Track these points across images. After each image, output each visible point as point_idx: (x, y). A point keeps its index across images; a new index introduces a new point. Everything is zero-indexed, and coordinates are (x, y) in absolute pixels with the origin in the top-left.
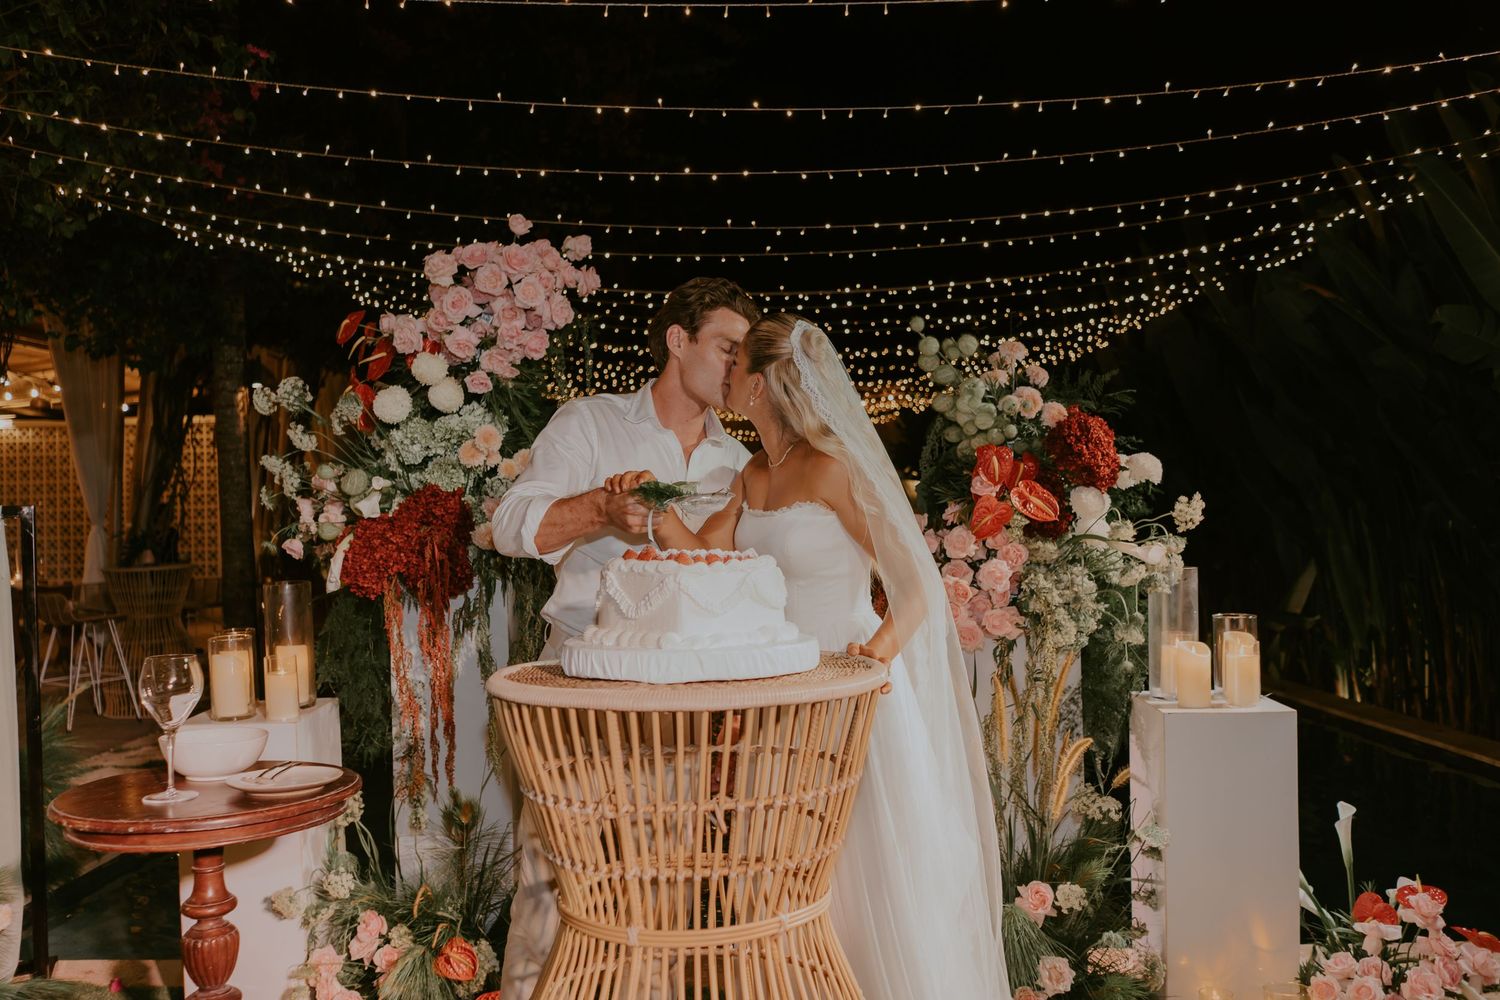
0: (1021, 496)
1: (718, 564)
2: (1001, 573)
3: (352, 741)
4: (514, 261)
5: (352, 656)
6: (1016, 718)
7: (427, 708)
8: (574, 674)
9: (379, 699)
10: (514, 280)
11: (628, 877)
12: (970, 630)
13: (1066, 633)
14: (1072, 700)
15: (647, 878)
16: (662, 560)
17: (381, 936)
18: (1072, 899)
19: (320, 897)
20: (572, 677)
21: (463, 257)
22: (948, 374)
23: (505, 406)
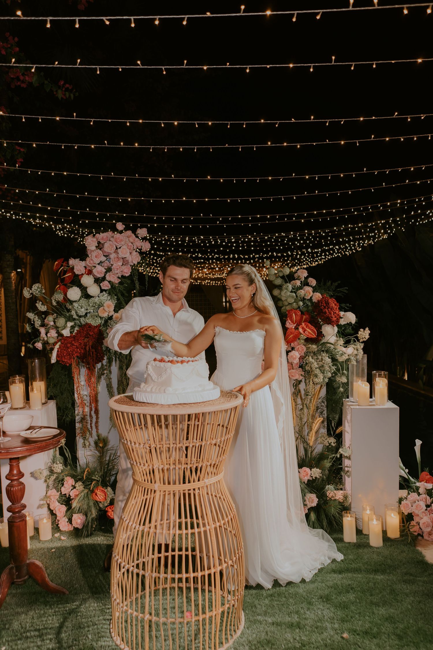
0: (303, 328)
1: (185, 364)
2: (296, 356)
3: (61, 416)
4: (118, 240)
5: (61, 385)
6: (300, 409)
7: (88, 404)
8: (137, 400)
9: (70, 401)
10: (118, 247)
11: (154, 468)
13: (319, 378)
14: (323, 402)
15: (161, 468)
16: (167, 362)
17: (72, 486)
18: (316, 474)
19: (50, 472)
20: (137, 402)
21: (99, 238)
22: (279, 281)
23: (115, 293)
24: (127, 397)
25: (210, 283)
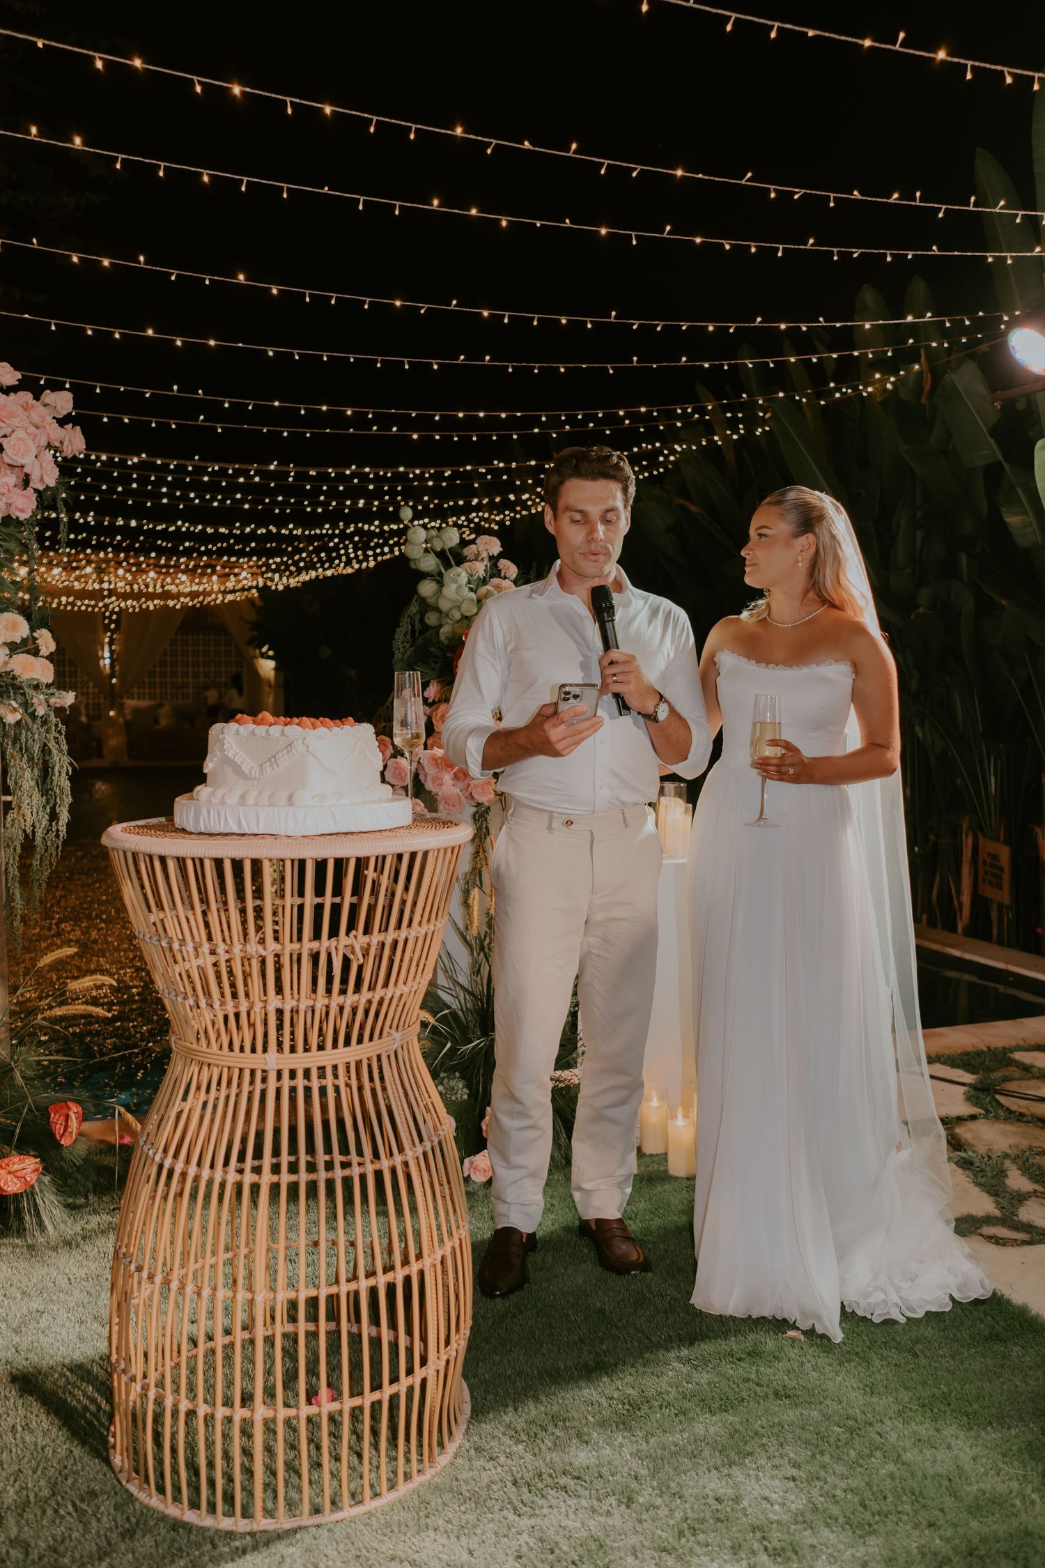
4: (4, 413)
10: (2, 433)
12: (453, 797)
22: (431, 564)
25: (73, 604)
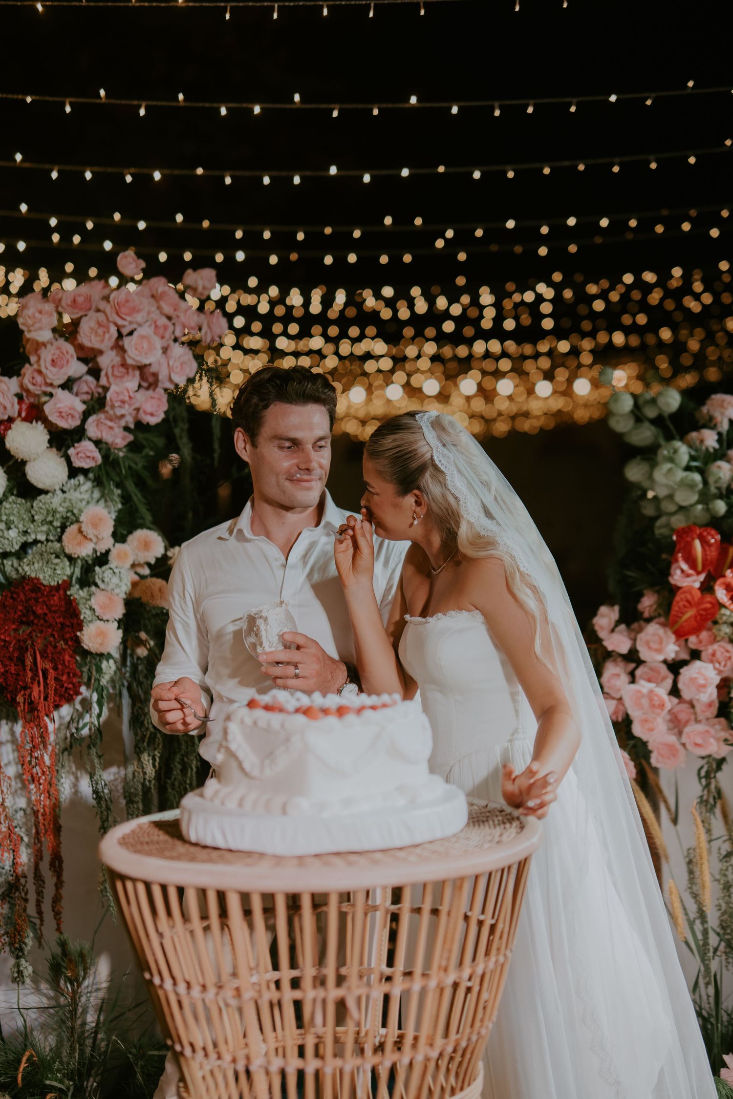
0: (728, 588)
1: (350, 718)
2: (706, 679)
4: (125, 310)
6: (724, 853)
7: (29, 838)
8: (194, 839)
10: (125, 331)
12: (671, 747)
16: (288, 712)
20: (196, 845)
21: (63, 303)
22: (644, 435)
23: (117, 479)
24: (159, 825)
